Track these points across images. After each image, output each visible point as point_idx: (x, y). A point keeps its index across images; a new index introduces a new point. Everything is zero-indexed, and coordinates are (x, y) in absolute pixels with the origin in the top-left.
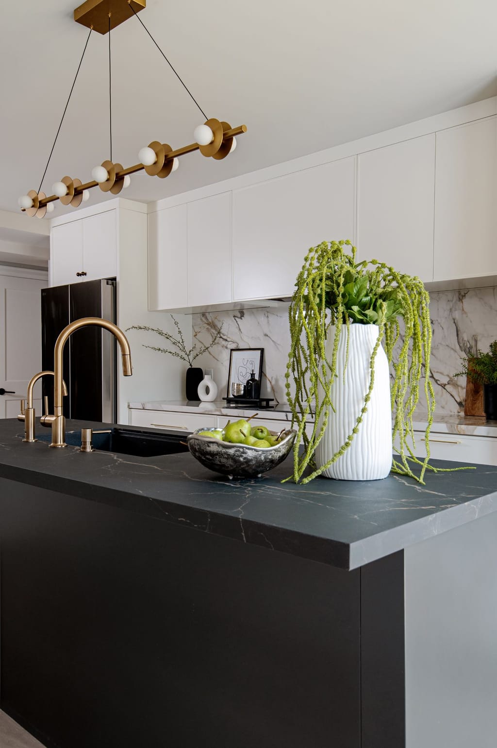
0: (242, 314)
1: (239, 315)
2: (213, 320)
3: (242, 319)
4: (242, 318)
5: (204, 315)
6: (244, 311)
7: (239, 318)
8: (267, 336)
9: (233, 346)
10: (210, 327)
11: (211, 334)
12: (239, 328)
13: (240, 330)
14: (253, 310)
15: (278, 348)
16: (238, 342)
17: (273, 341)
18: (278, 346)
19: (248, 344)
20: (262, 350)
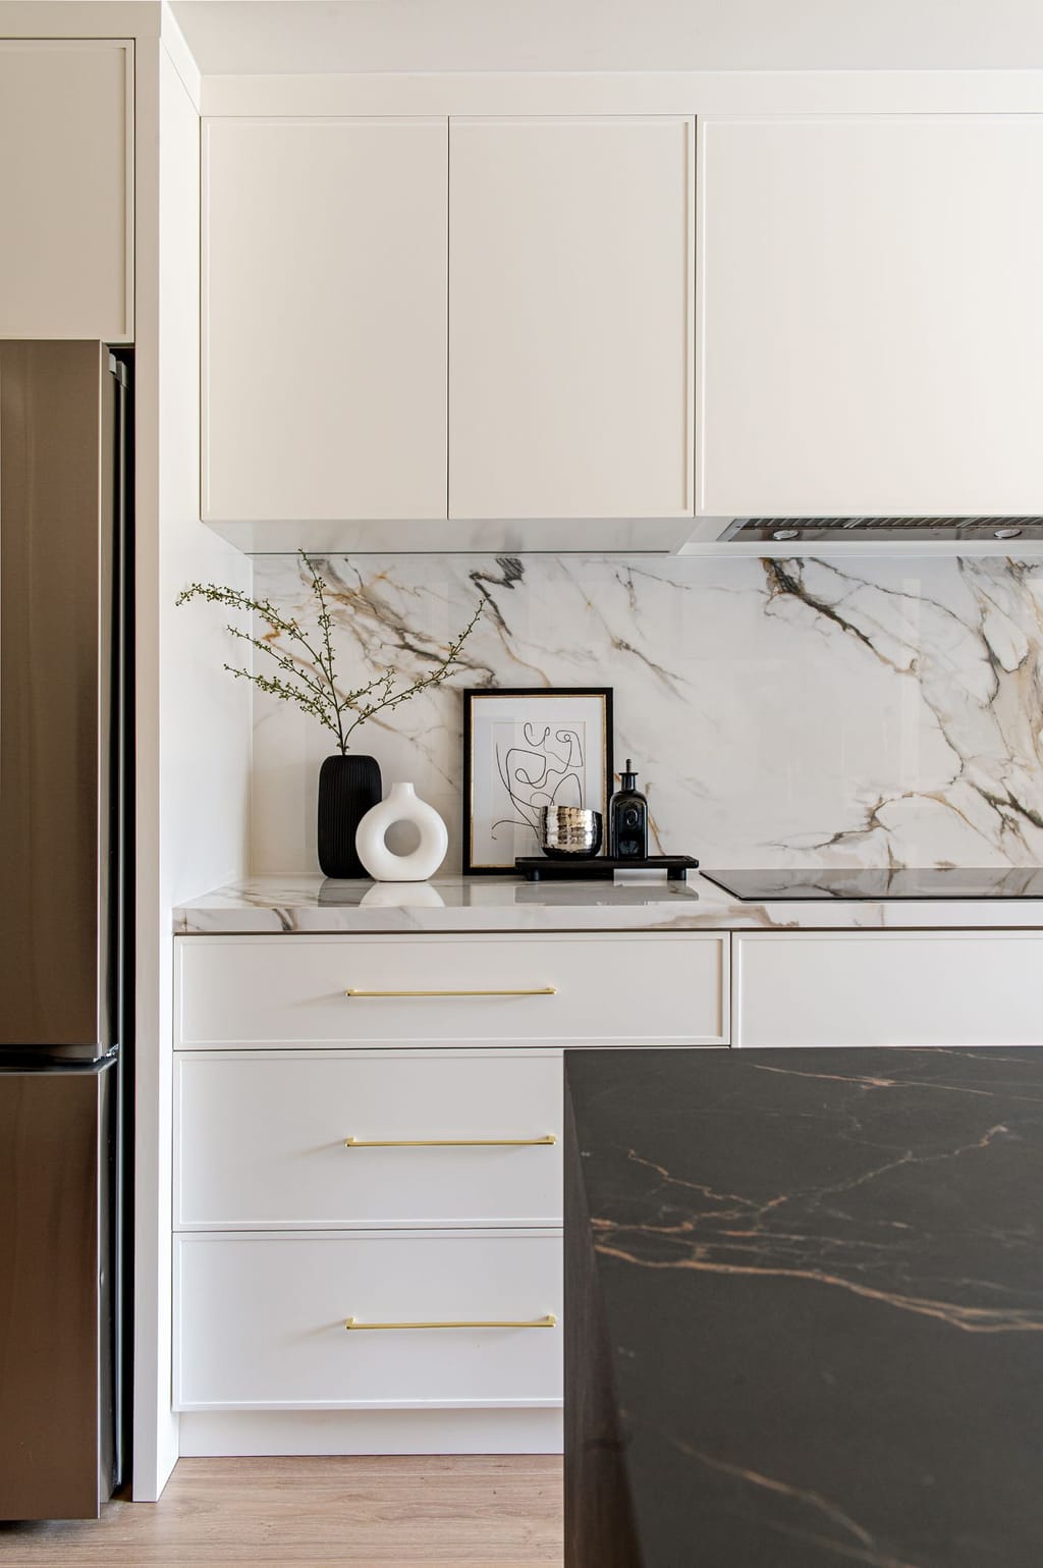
0: (513, 572)
1: (500, 574)
2: (366, 584)
3: (512, 587)
4: (513, 583)
5: (314, 561)
6: (524, 559)
7: (498, 582)
8: (627, 647)
9: (472, 679)
10: (350, 609)
11: (355, 631)
12: (499, 617)
13: (502, 623)
14: (566, 559)
15: (673, 689)
16: (492, 666)
17: (652, 665)
18: (676, 683)
19: (542, 673)
20: (607, 693)
